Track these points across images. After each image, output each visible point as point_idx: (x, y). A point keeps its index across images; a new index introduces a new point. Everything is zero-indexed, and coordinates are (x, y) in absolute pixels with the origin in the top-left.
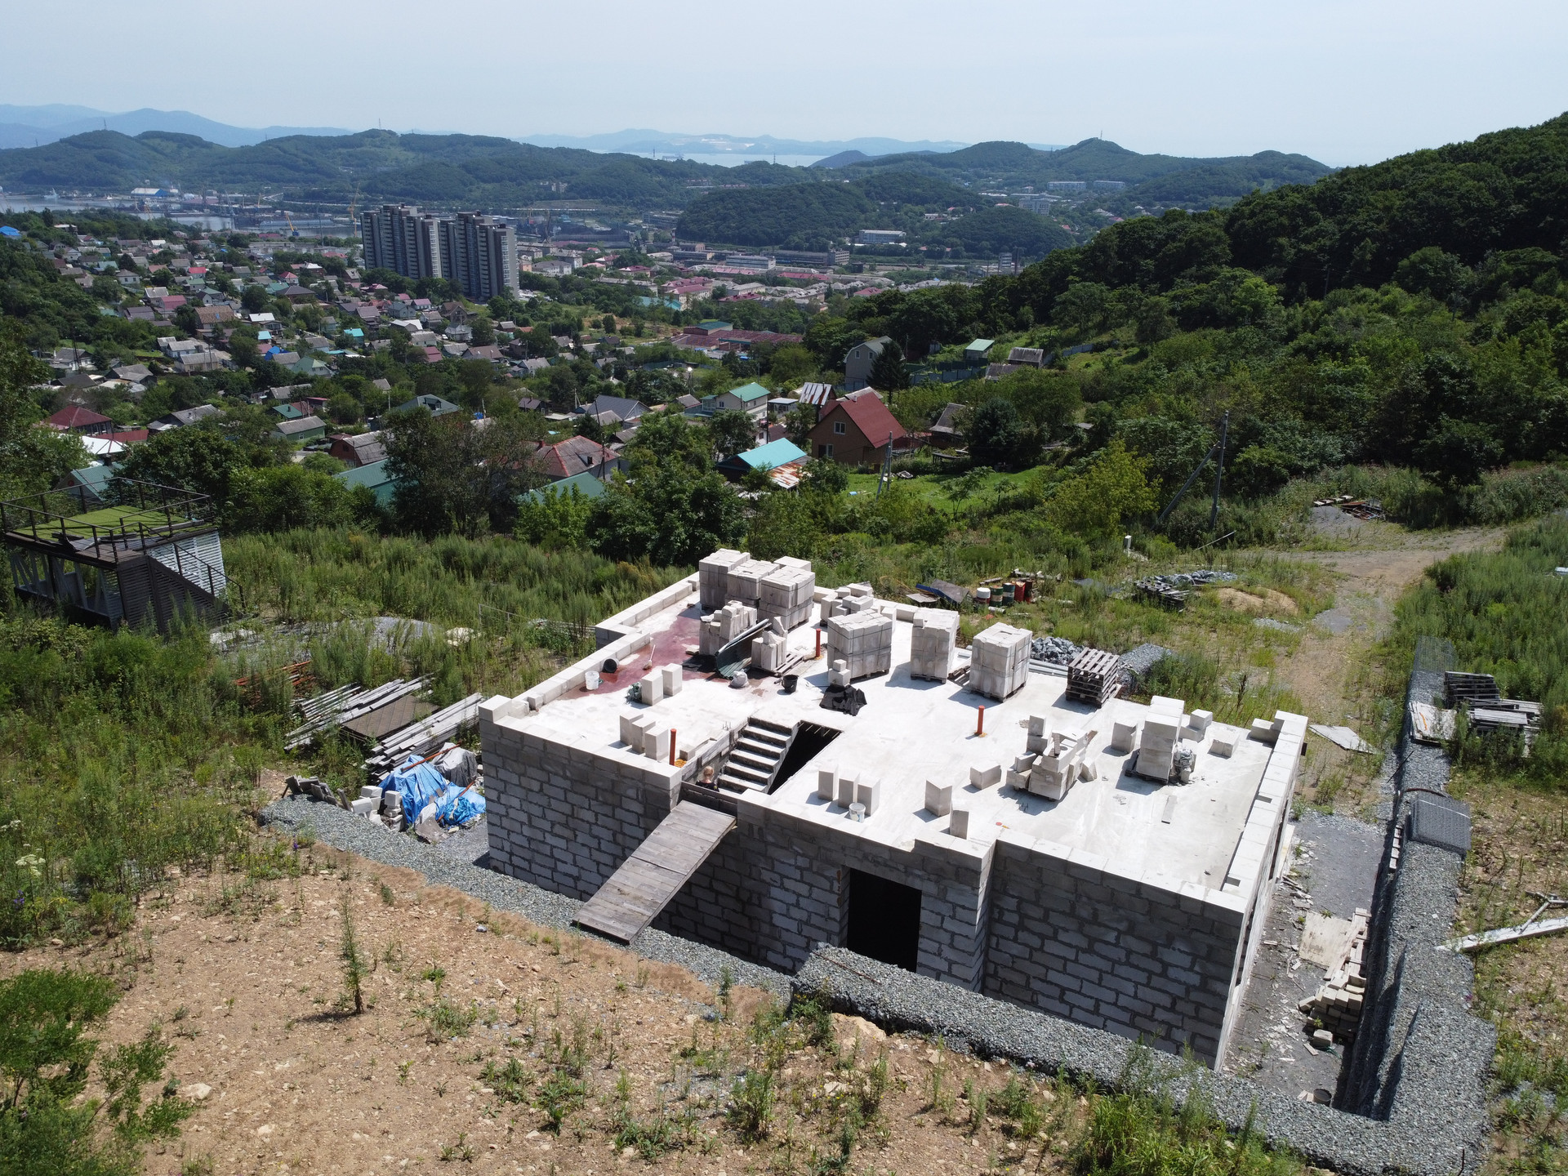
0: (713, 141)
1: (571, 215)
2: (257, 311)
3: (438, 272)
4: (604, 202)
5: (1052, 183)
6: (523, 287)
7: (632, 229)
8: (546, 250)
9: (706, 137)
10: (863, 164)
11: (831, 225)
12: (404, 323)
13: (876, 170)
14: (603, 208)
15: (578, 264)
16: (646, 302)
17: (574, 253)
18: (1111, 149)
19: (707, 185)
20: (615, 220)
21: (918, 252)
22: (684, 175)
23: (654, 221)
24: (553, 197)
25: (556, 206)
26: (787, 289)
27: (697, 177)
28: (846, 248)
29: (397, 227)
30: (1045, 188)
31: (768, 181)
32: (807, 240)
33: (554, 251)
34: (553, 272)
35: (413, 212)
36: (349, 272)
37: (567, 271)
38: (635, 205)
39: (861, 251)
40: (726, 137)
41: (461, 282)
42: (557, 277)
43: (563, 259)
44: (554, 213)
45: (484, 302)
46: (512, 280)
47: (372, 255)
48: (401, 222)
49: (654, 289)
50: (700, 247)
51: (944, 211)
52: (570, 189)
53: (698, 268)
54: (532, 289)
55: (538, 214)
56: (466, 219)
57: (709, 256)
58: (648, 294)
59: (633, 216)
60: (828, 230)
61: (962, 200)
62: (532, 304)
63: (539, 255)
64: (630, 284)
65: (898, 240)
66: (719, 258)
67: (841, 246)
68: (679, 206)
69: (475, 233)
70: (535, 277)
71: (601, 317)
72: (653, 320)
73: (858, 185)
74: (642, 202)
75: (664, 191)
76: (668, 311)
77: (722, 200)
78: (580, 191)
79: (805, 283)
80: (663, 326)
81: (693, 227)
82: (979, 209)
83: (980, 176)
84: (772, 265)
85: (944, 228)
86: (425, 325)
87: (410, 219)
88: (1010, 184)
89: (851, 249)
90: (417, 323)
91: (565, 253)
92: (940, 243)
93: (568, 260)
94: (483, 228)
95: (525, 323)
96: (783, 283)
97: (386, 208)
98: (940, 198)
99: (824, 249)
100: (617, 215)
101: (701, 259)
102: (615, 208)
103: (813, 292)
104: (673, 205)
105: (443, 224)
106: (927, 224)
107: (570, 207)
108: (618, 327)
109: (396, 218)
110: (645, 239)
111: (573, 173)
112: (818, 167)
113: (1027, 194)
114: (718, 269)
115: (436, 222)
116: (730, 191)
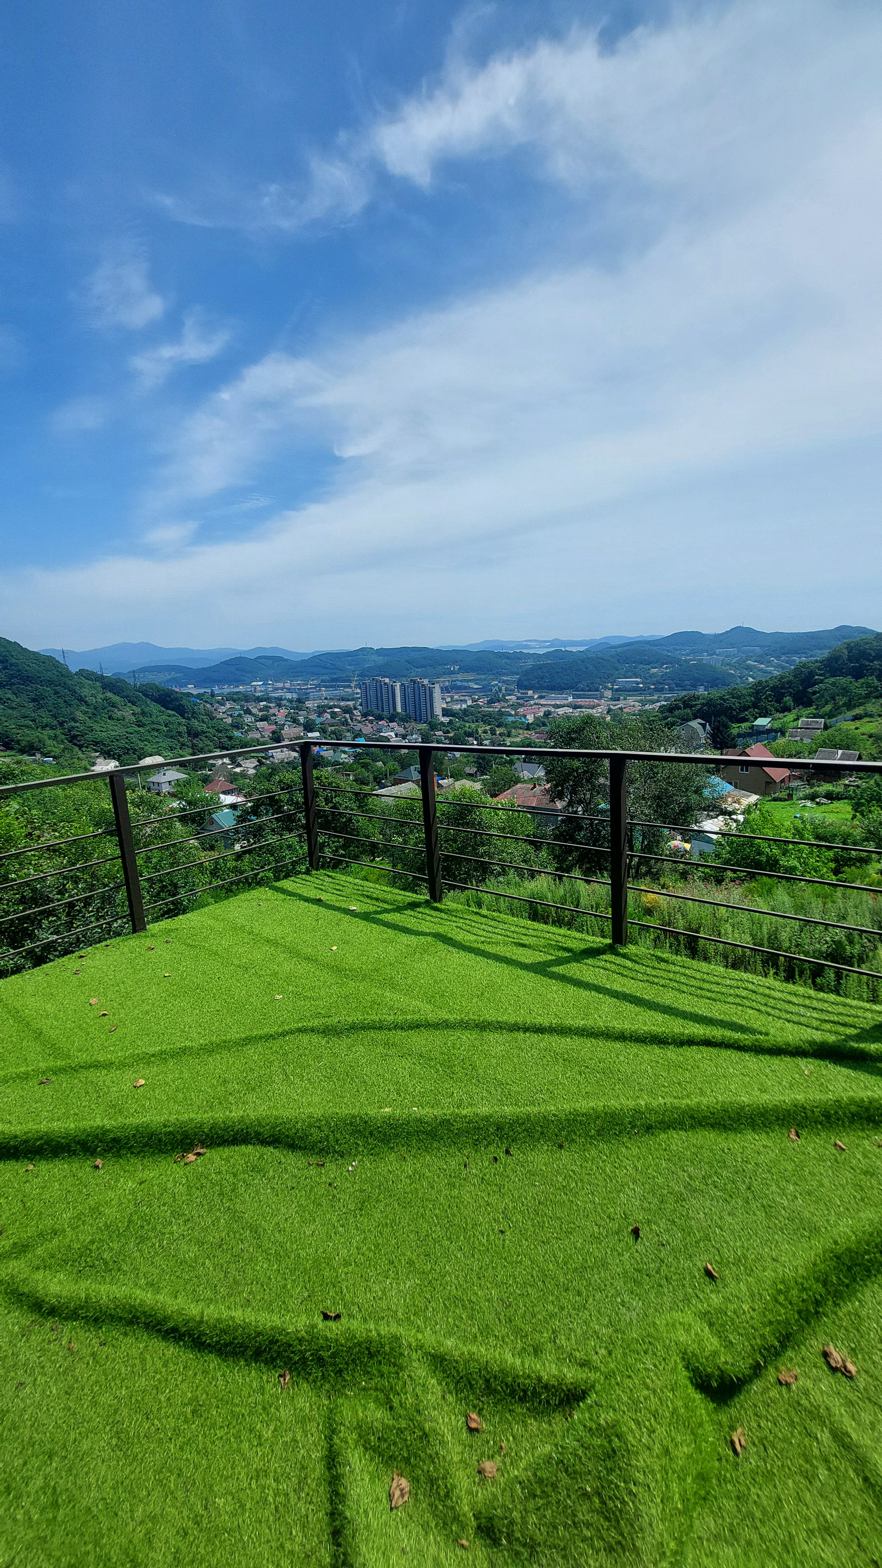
0: (529, 643)
1: (461, 681)
2: (311, 731)
3: (399, 710)
4: (478, 674)
5: (717, 651)
6: (443, 716)
7: (494, 686)
8: (452, 697)
9: (526, 641)
10: (612, 648)
11: (600, 678)
12: (385, 735)
13: (619, 650)
14: (478, 677)
15: (469, 703)
16: (510, 719)
17: (467, 698)
18: (749, 631)
19: (530, 663)
20: (484, 683)
21: (649, 688)
22: (518, 658)
23: (504, 682)
24: (453, 673)
25: (454, 677)
26: (583, 710)
27: (525, 659)
28: (609, 689)
29: (379, 688)
30: (715, 653)
31: (564, 659)
32: (588, 686)
33: (456, 697)
34: (458, 707)
35: (387, 680)
36: (355, 712)
37: (464, 706)
38: (494, 674)
39: (617, 690)
40: (536, 641)
41: (412, 714)
42: (460, 710)
43: (462, 701)
44: (453, 681)
45: (426, 723)
46: (438, 711)
47: (366, 703)
48: (381, 685)
49: (513, 713)
50: (530, 693)
51: (661, 667)
52: (460, 669)
53: (532, 702)
54: (448, 716)
55: (446, 681)
56: (414, 682)
57: (536, 697)
58: (511, 715)
59: (493, 680)
60: (598, 680)
61: (670, 661)
62: (451, 722)
63: (449, 700)
64: (500, 711)
65: (638, 683)
66: (541, 697)
67: (606, 688)
68: (517, 674)
69: (419, 688)
70: (449, 710)
71: (488, 728)
72: (515, 728)
73: (612, 656)
74: (497, 673)
75: (509, 667)
76: (522, 723)
77: (541, 668)
78: (465, 669)
79: (593, 707)
80: (521, 731)
81: (525, 683)
82: (681, 665)
83: (677, 650)
84: (570, 699)
85: (662, 676)
86: (396, 735)
87: (386, 684)
88: (693, 652)
89: (612, 689)
90: (393, 734)
91: (462, 698)
92: (661, 683)
93: (465, 701)
94: (423, 685)
95: (448, 732)
96: (581, 707)
97: (374, 680)
98: (659, 661)
99: (597, 690)
100: (485, 680)
101: (532, 698)
102: (483, 677)
103: (600, 710)
104: (514, 673)
105: (402, 685)
106: (653, 674)
107: (460, 677)
108: (498, 733)
109: (378, 684)
110: (500, 690)
111: (461, 661)
112: (587, 650)
113: (705, 657)
114: (543, 702)
115: (398, 684)
116: (544, 664)
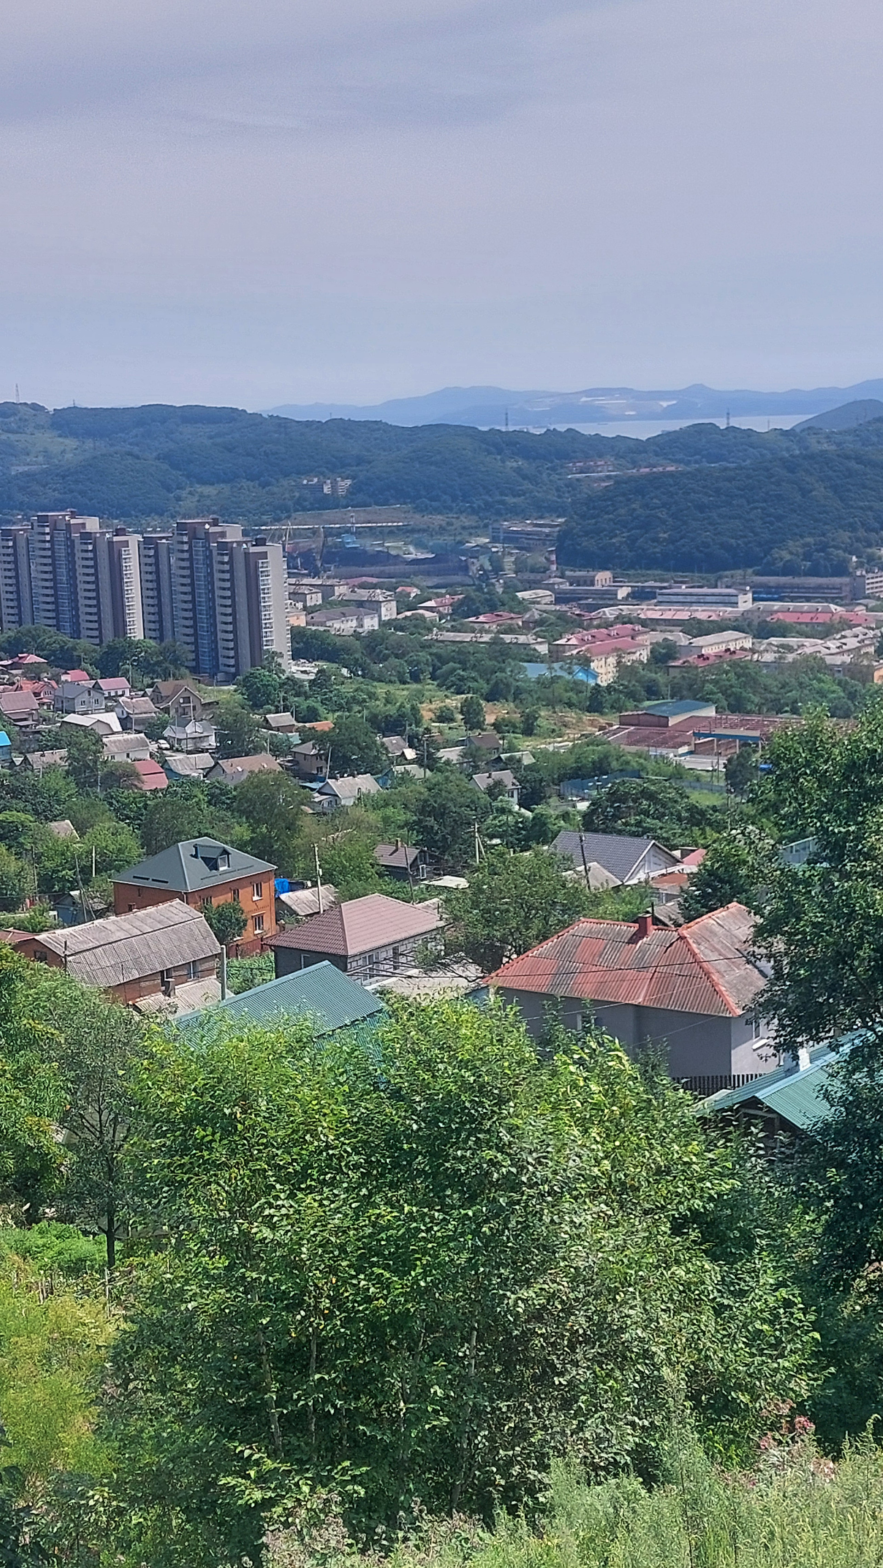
0: (602, 401)
1: (358, 533)
3: (137, 631)
4: (418, 509)
6: (296, 655)
7: (474, 554)
8: (326, 591)
9: (588, 393)
11: (852, 528)
12: (86, 721)
14: (418, 520)
15: (389, 611)
16: (534, 671)
17: (379, 594)
19: (605, 471)
20: (440, 540)
22: (561, 455)
23: (511, 538)
24: (328, 503)
25: (333, 520)
26: (792, 641)
27: (587, 457)
29: (61, 551)
31: (719, 458)
32: (807, 557)
33: (341, 590)
34: (348, 626)
35: (92, 524)
37: (371, 623)
38: (474, 511)
40: (624, 392)
41: (186, 652)
42: (356, 635)
43: (360, 604)
44: (329, 533)
45: (227, 682)
46: (277, 638)
48: (69, 543)
49: (543, 649)
50: (603, 578)
52: (353, 491)
53: (609, 613)
54: (311, 658)
55: (301, 535)
56: (193, 533)
57: (622, 593)
58: (534, 658)
59: (473, 531)
60: (845, 536)
62: (320, 682)
63: (315, 599)
64: (495, 642)
66: (640, 596)
68: (556, 510)
69: (210, 557)
70: (315, 635)
71: (454, 702)
72: (551, 704)
74: (488, 506)
75: (527, 485)
76: (577, 687)
77: (639, 492)
79: (826, 632)
80: (571, 716)
81: (587, 544)
84: (745, 603)
86: (126, 723)
87: (87, 537)
90: (112, 719)
91: (363, 594)
93: (374, 606)
94: (223, 546)
95: (313, 715)
96: (782, 631)
97: (43, 520)
99: (841, 570)
100: (442, 530)
101: (608, 598)
102: (438, 520)
103: (852, 643)
104: (542, 509)
105: (148, 543)
107: (355, 519)
108: (490, 719)
109: (61, 537)
110: (498, 569)
111: (360, 461)
112: (809, 429)
114: (649, 611)
115: (134, 540)
116: (653, 479)
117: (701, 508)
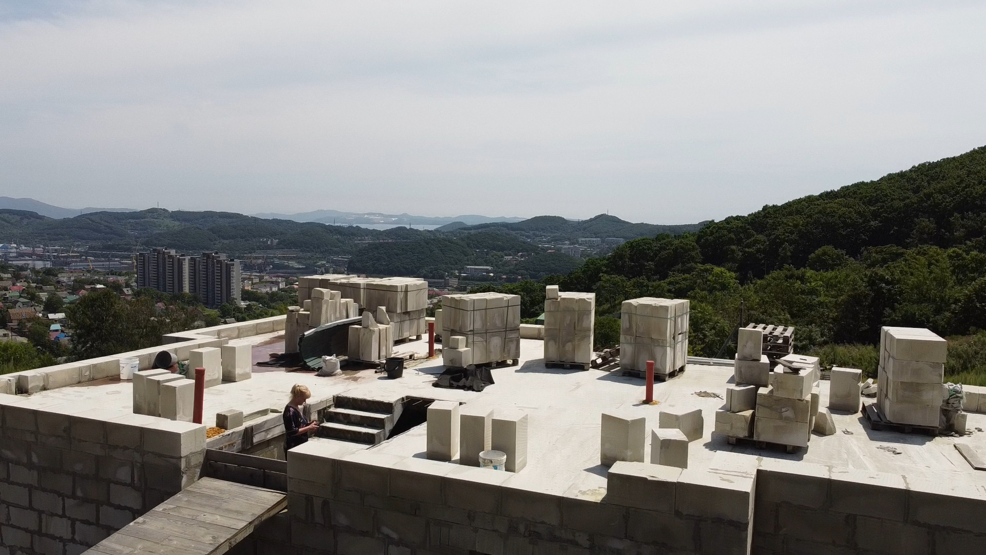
0: (372, 217)
1: (279, 258)
2: (55, 312)
3: (186, 289)
4: (302, 251)
5: (580, 240)
6: (243, 299)
7: (319, 267)
8: (261, 278)
9: (368, 214)
10: (465, 229)
11: (446, 263)
13: (472, 232)
14: (301, 254)
15: (282, 286)
17: (280, 280)
18: (614, 220)
19: (368, 240)
20: (308, 262)
21: (501, 279)
22: (353, 234)
23: (333, 262)
24: (268, 248)
25: (271, 254)
27: (362, 236)
28: (456, 277)
29: (161, 261)
30: (577, 242)
31: (407, 238)
32: (431, 272)
33: (267, 278)
34: (264, 290)
35: (173, 252)
36: (125, 290)
37: (275, 289)
38: (322, 252)
39: (465, 278)
40: (380, 214)
41: (201, 296)
42: (267, 293)
43: (272, 282)
44: (268, 258)
45: (216, 308)
46: (236, 293)
47: (142, 280)
48: (164, 259)
51: (516, 255)
52: (278, 244)
54: (249, 300)
55: (258, 258)
56: (208, 256)
59: (320, 259)
60: (444, 266)
61: (527, 249)
62: (249, 308)
63: (257, 280)
65: (488, 272)
67: (452, 275)
68: (349, 253)
69: (213, 265)
70: (252, 293)
73: (462, 239)
74: (326, 251)
75: (340, 244)
77: (377, 248)
78: (285, 244)
81: (359, 265)
82: (537, 254)
83: (537, 236)
85: (516, 265)
87: (171, 257)
88: (556, 240)
89: (459, 277)
91: (274, 279)
92: (514, 273)
93: (277, 283)
94: (218, 261)
97: (155, 250)
98: (514, 247)
99: (442, 277)
100: (310, 258)
102: (309, 255)
104: (345, 252)
105: (192, 259)
106: (506, 262)
107: (279, 253)
109: (161, 256)
111: (282, 233)
112: (437, 230)
113: (566, 246)
115: (187, 258)
116: (381, 244)
117: (397, 255)
